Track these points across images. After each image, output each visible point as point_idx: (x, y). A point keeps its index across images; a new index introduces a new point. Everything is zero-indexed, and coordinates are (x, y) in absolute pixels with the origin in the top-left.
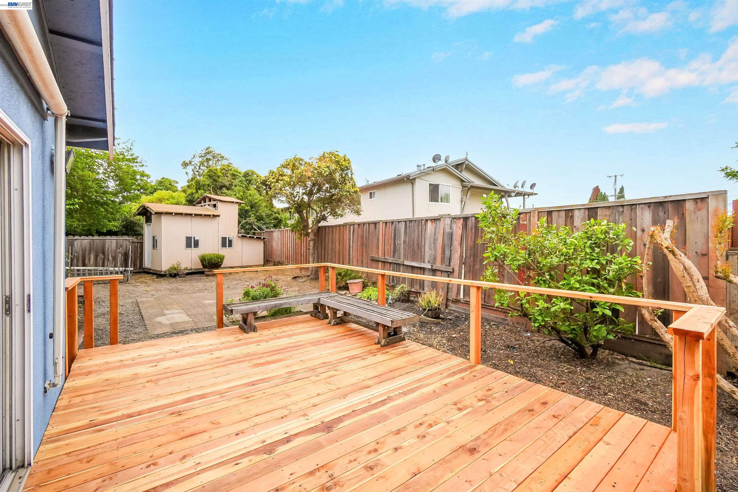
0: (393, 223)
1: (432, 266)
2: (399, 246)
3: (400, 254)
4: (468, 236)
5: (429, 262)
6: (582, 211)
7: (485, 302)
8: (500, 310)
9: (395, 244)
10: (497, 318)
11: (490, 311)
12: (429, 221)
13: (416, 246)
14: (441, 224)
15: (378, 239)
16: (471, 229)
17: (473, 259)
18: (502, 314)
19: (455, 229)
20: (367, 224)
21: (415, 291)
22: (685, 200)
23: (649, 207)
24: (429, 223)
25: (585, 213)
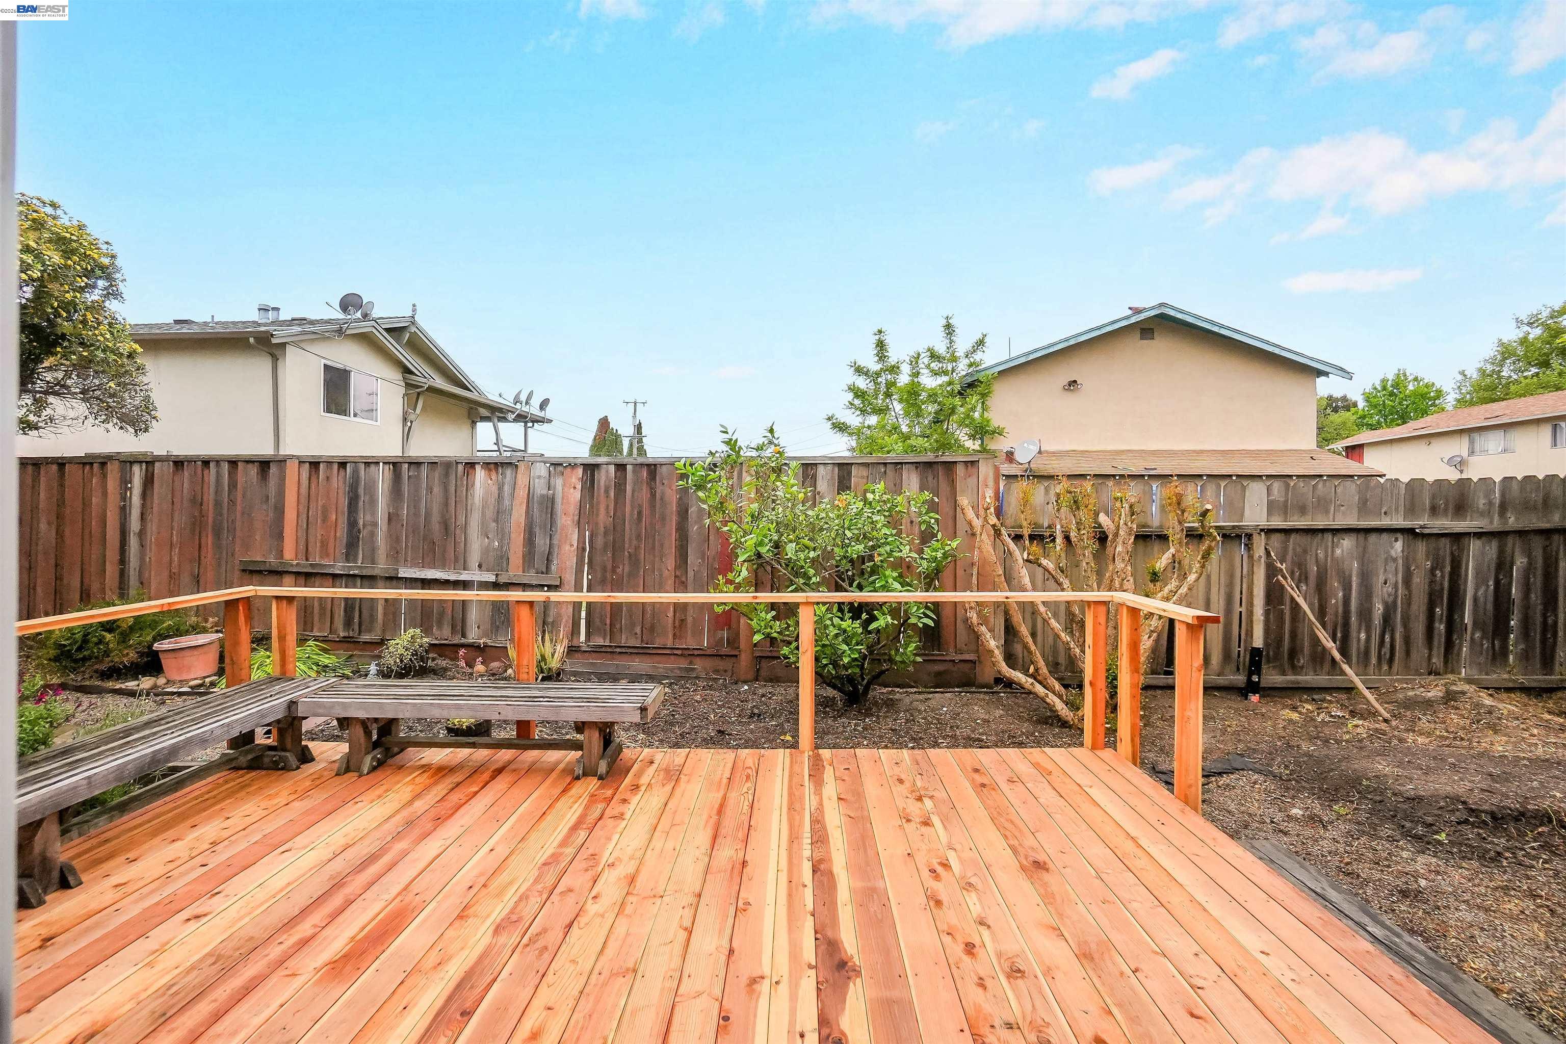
0: (343, 465)
1: (497, 575)
2: (369, 528)
3: (373, 550)
4: (598, 503)
5: (480, 566)
6: (830, 467)
7: (642, 641)
8: (679, 652)
9: (352, 524)
10: (672, 670)
11: (657, 658)
12: (478, 467)
13: (436, 526)
14: (519, 476)
15: (280, 510)
16: (607, 491)
17: (613, 554)
18: (682, 660)
19: (559, 488)
20: (225, 466)
21: (437, 642)
22: (956, 462)
23: (917, 468)
24: (480, 474)
25: (833, 470)
